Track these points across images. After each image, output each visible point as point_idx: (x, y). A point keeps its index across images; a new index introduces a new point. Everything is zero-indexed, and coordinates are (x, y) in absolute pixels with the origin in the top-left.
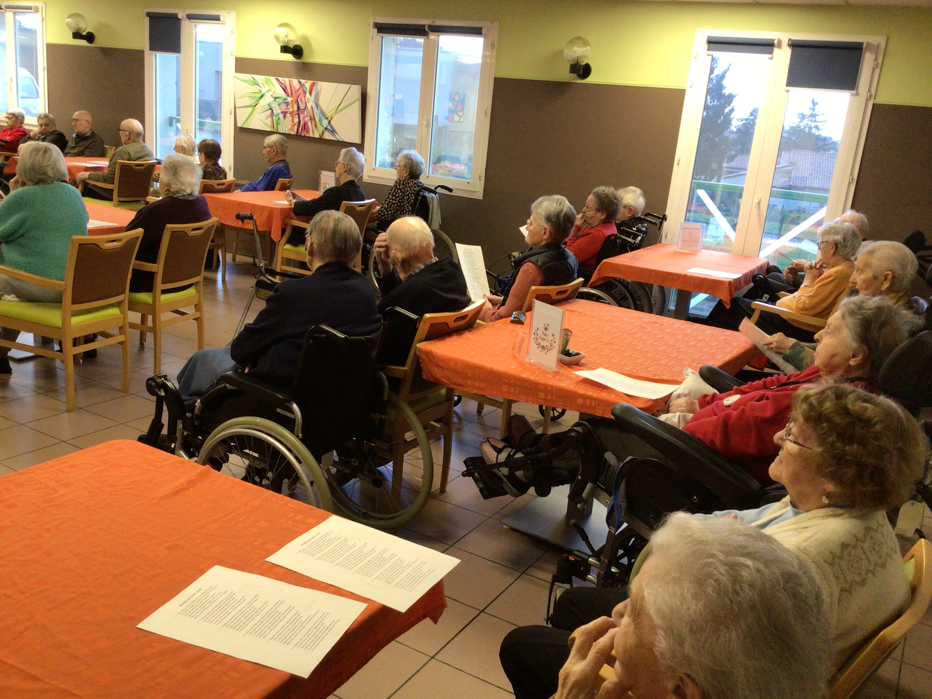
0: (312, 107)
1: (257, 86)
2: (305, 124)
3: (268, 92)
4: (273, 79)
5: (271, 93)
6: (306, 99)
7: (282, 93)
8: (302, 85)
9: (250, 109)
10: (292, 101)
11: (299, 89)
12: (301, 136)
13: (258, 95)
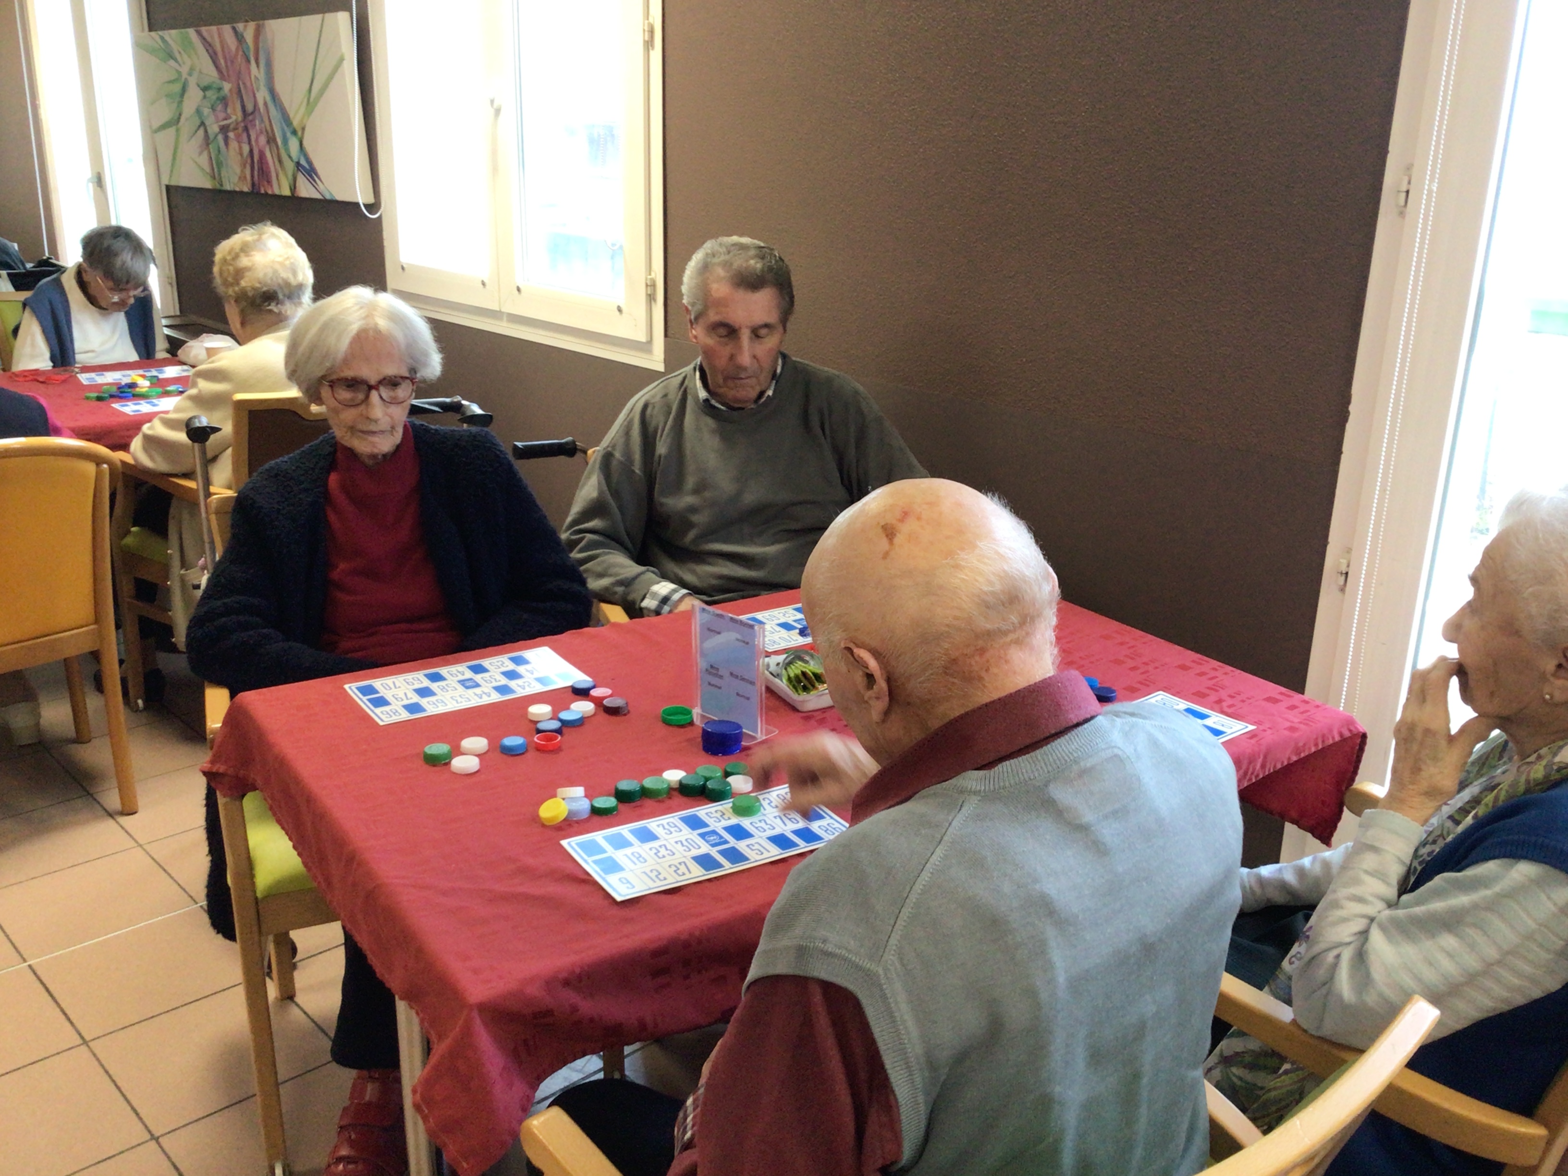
0: (265, 104)
1: (171, 62)
2: (262, 156)
3: (190, 74)
4: (191, 32)
5: (196, 74)
6: (253, 77)
7: (211, 73)
8: (239, 37)
9: (172, 131)
10: (231, 90)
11: (237, 49)
12: (258, 194)
13: (177, 87)
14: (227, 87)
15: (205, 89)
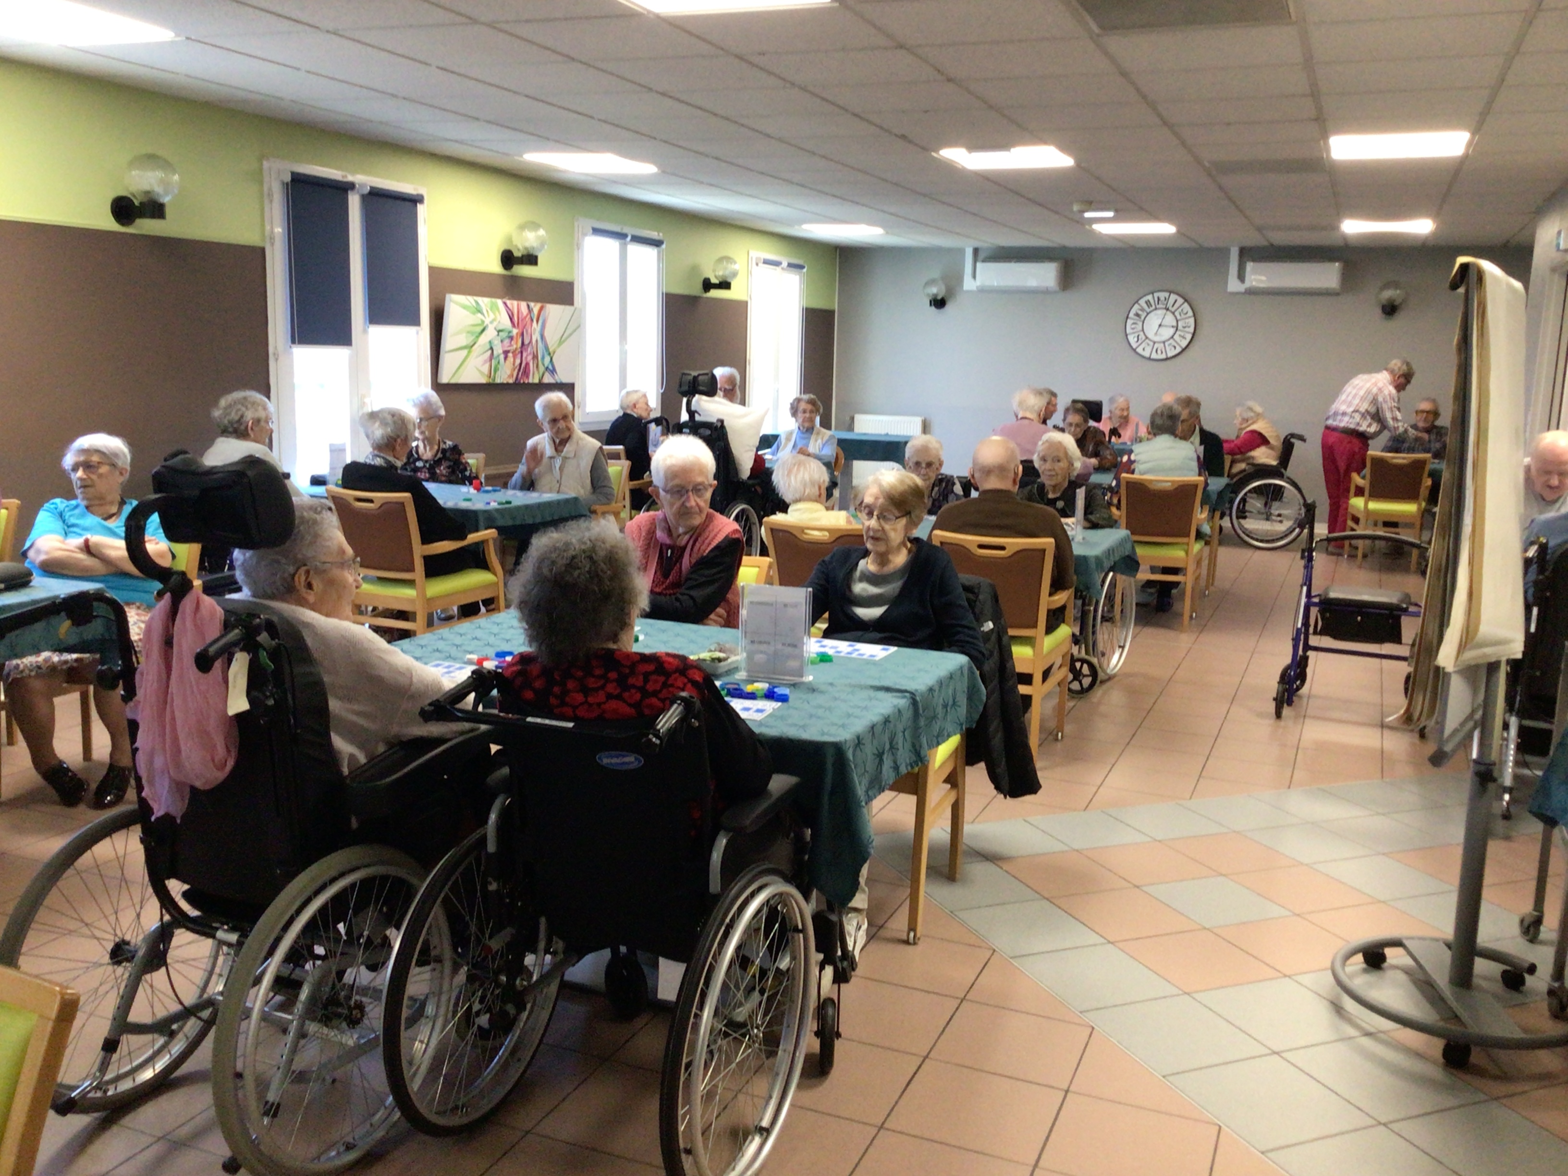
0: (536, 341)
1: (479, 315)
2: (527, 364)
3: (491, 322)
4: (499, 302)
5: (495, 324)
7: (508, 323)
8: (530, 310)
9: (465, 352)
10: (517, 333)
11: (527, 315)
12: (519, 384)
13: (479, 329)
14: (515, 331)
15: (499, 331)
